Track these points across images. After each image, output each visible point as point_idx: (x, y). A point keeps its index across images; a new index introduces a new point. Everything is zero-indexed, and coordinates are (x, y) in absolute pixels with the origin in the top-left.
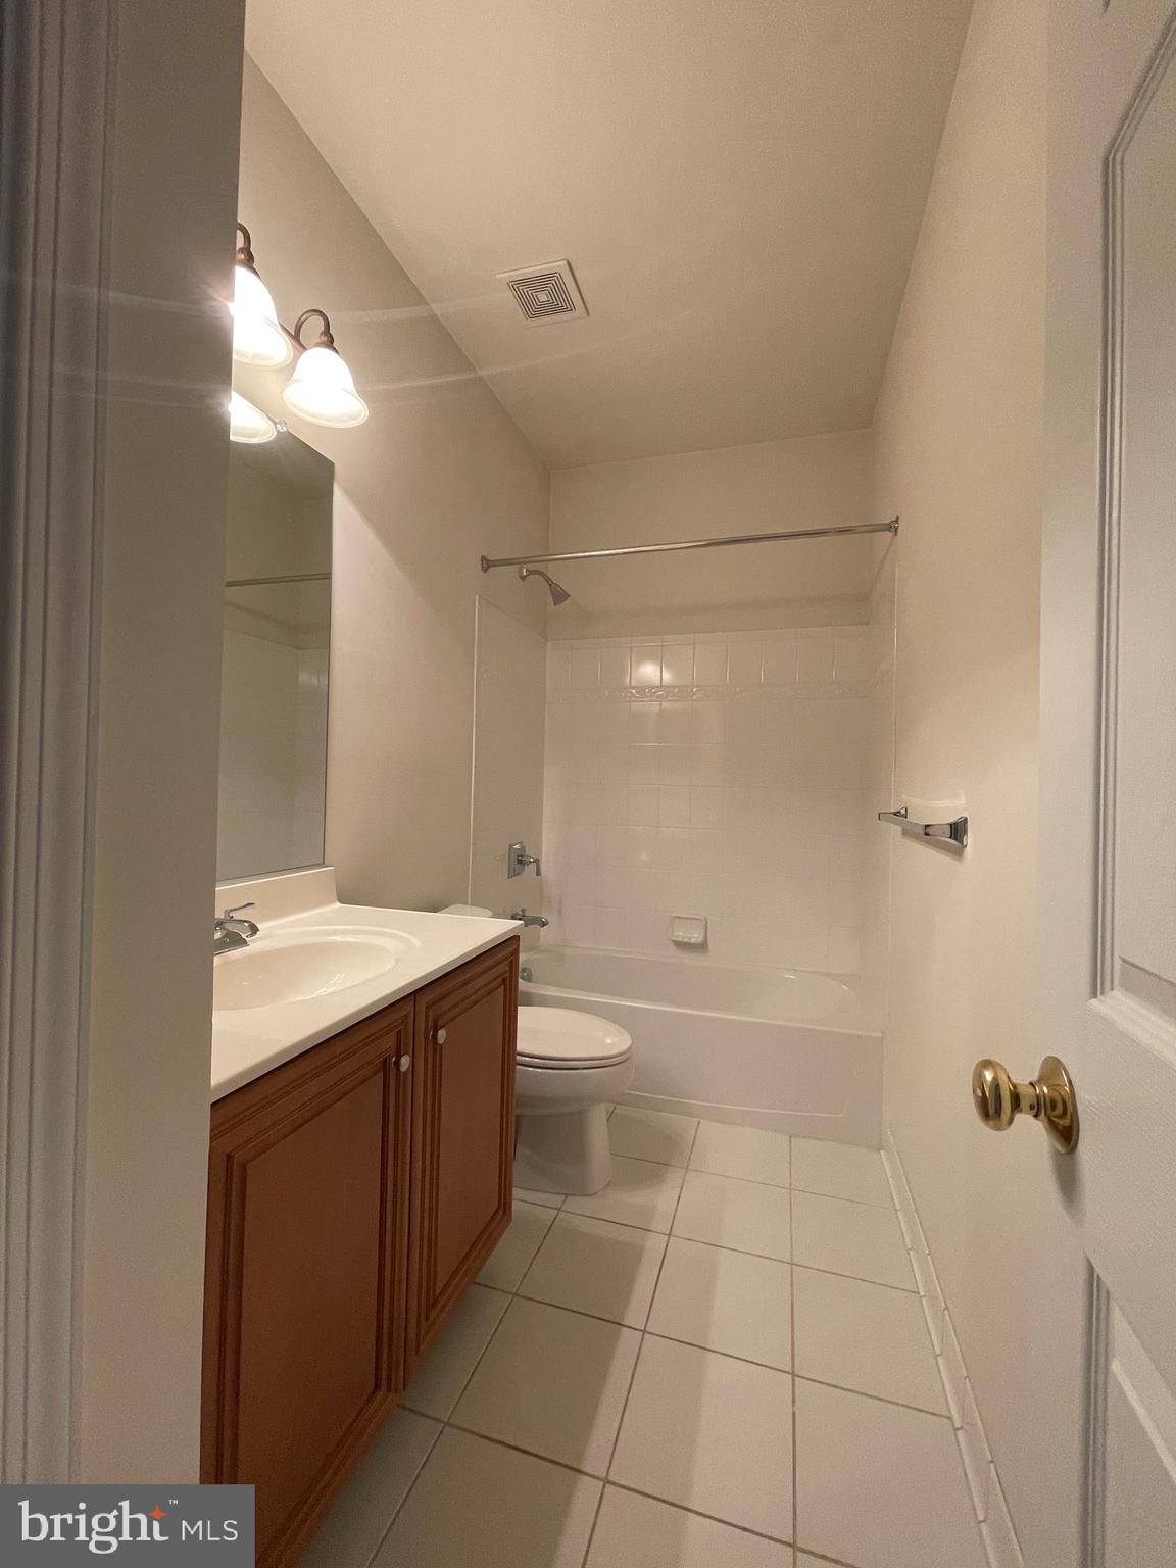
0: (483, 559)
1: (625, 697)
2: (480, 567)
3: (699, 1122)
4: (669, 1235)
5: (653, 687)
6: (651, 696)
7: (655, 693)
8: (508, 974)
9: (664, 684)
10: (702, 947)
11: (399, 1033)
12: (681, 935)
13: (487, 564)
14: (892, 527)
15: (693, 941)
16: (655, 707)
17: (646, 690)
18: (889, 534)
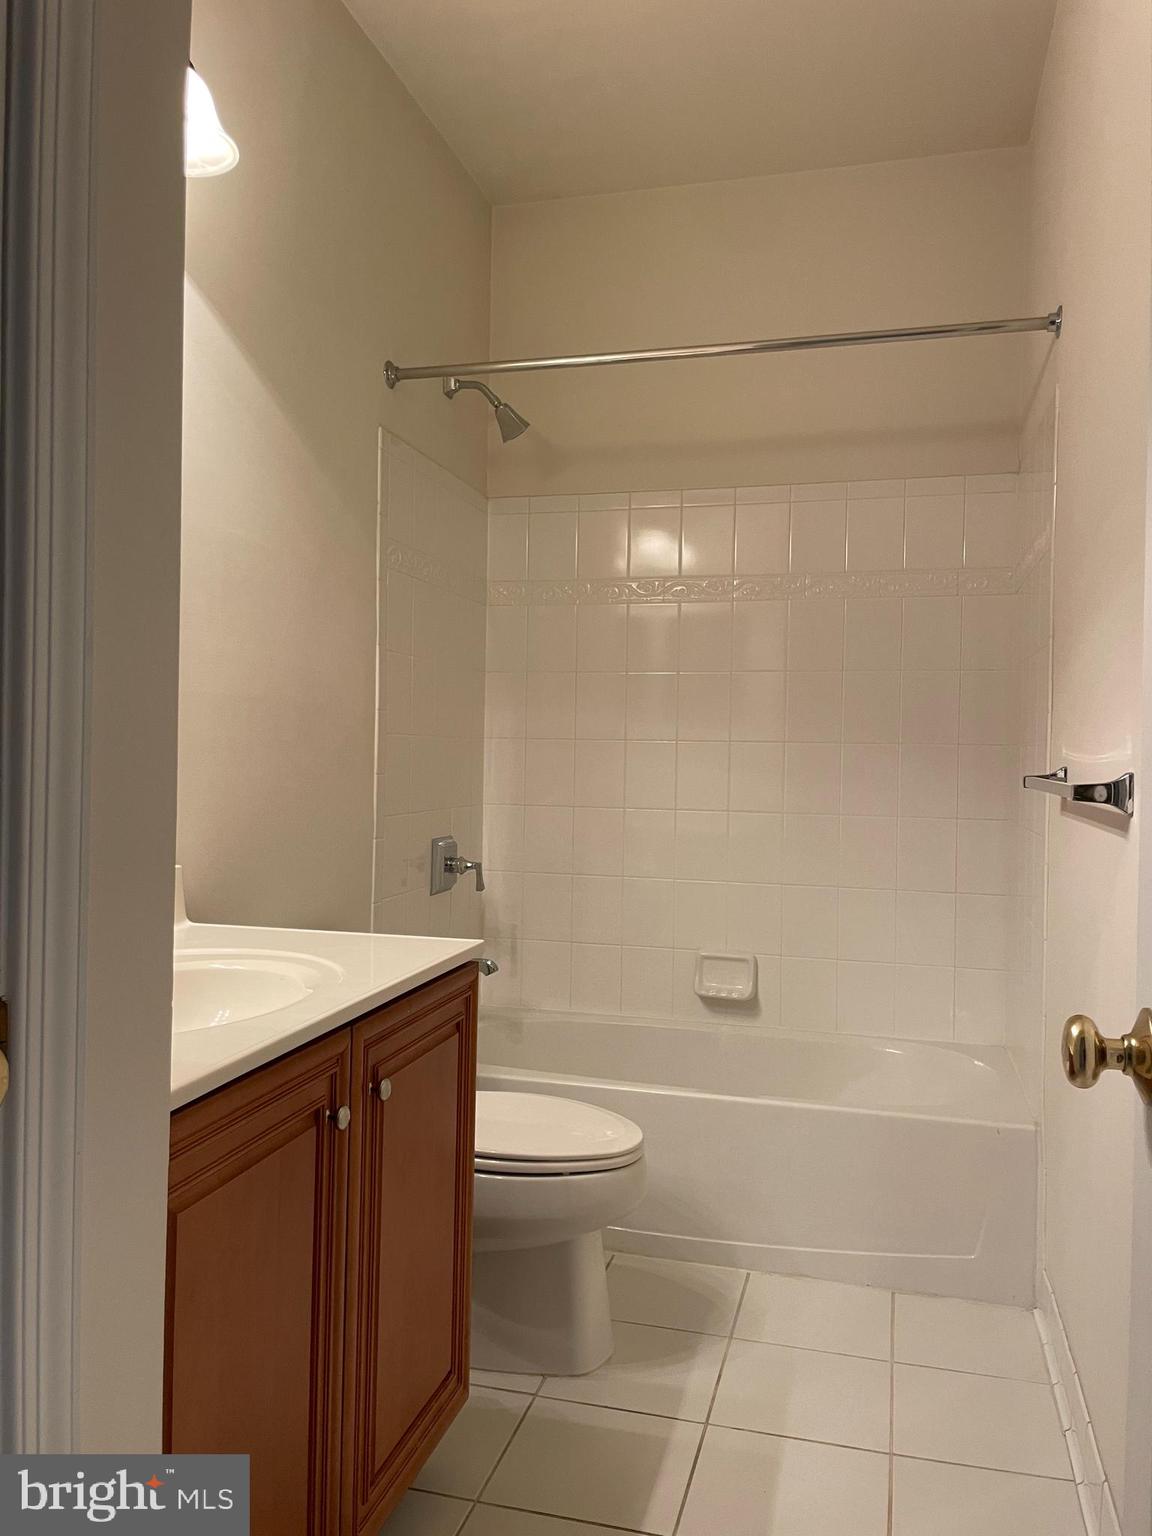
0: (389, 366)
1: (620, 595)
2: (384, 379)
3: (748, 1274)
4: (707, 1423)
5: (666, 579)
6: (663, 593)
7: (672, 586)
8: (463, 1017)
9: (683, 573)
10: (747, 1007)
11: (333, 1078)
12: (715, 987)
13: (395, 375)
14: (1053, 323)
15: (735, 996)
16: (671, 610)
17: (656, 583)
18: (1046, 335)
